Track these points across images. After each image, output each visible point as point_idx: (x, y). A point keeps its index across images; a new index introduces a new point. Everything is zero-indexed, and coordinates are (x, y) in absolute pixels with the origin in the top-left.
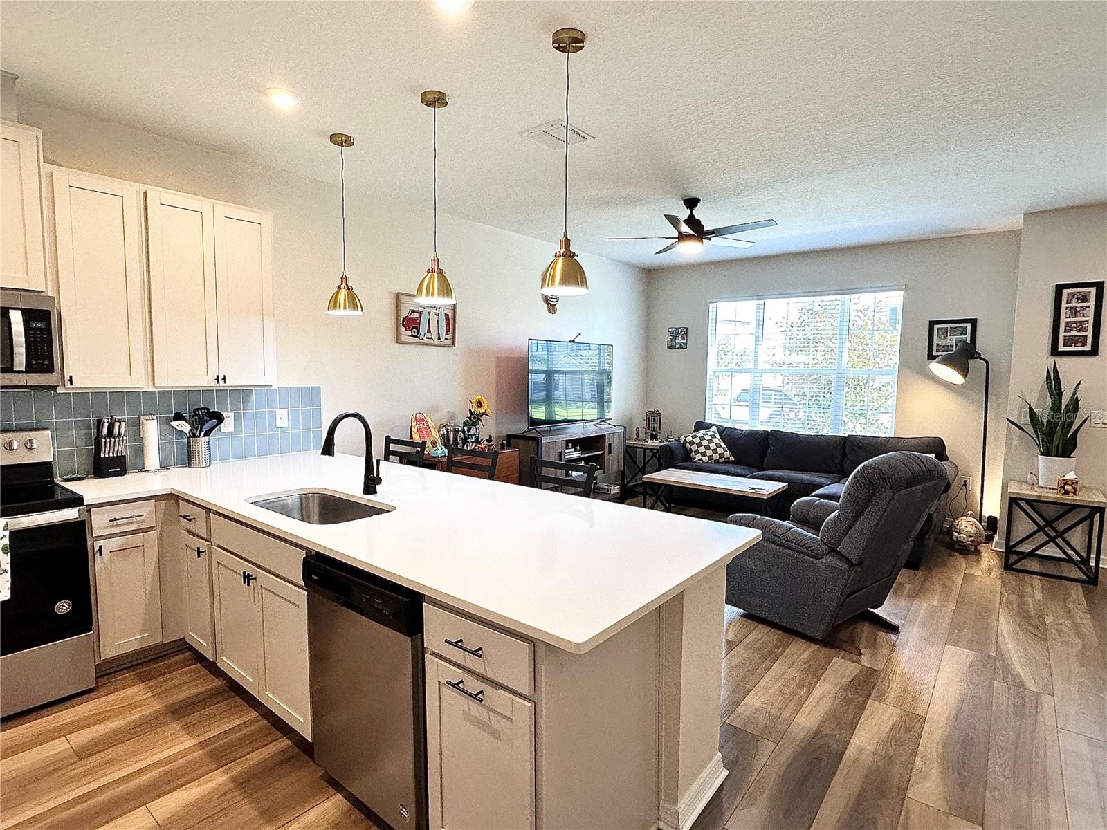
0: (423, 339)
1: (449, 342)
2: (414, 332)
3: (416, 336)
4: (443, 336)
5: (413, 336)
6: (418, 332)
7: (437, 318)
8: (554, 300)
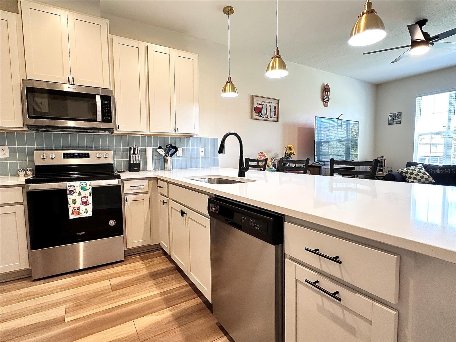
0: (263, 118)
1: (276, 119)
2: (260, 114)
3: (260, 116)
4: (273, 116)
5: (259, 116)
6: (261, 114)
7: (270, 107)
8: (327, 100)
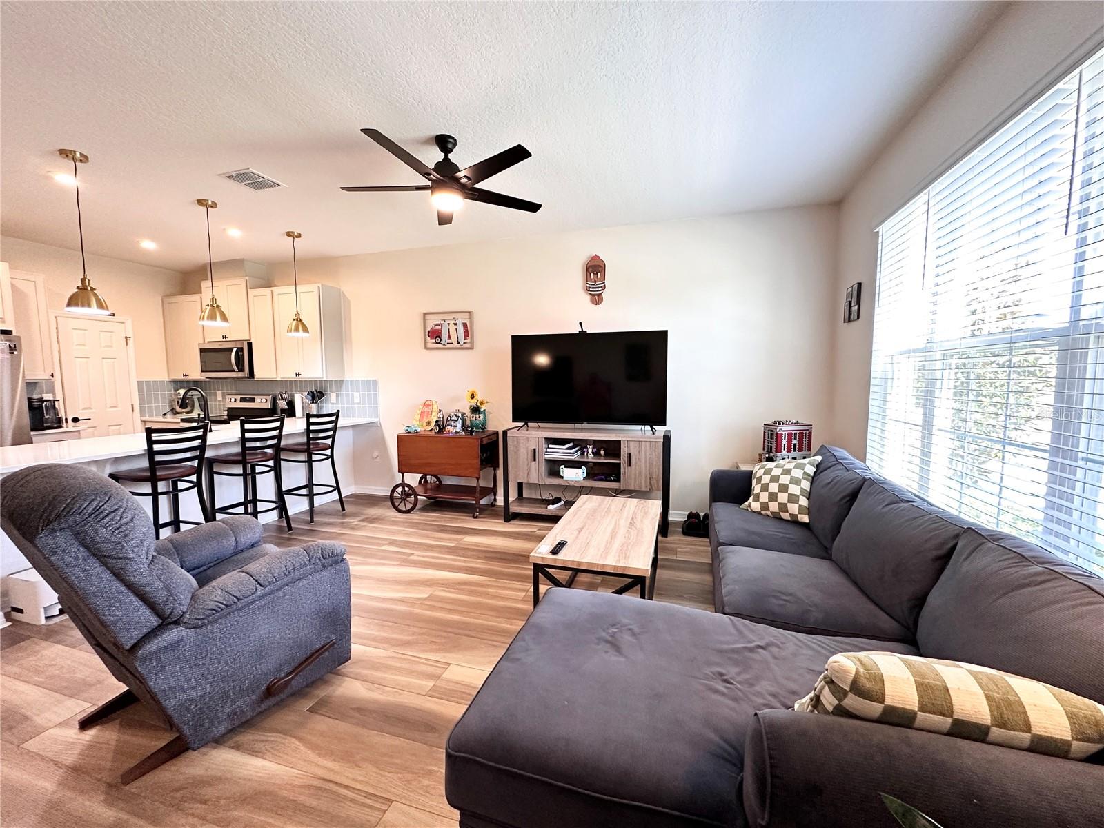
0: (444, 345)
1: (468, 345)
2: (438, 340)
7: (455, 327)
8: (597, 289)
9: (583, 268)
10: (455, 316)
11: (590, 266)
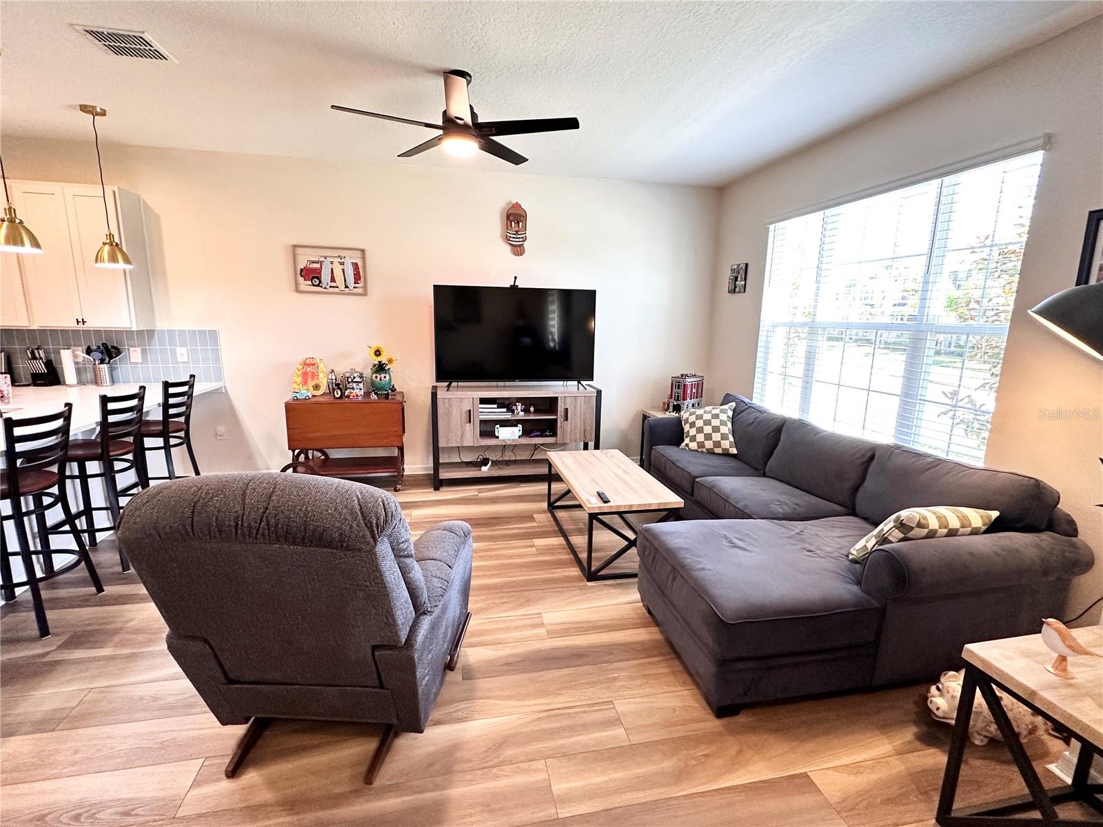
1: (359, 291)
4: (352, 285)
5: (314, 285)
7: (342, 267)
8: (518, 240)
9: (501, 217)
10: (343, 253)
11: (511, 214)
